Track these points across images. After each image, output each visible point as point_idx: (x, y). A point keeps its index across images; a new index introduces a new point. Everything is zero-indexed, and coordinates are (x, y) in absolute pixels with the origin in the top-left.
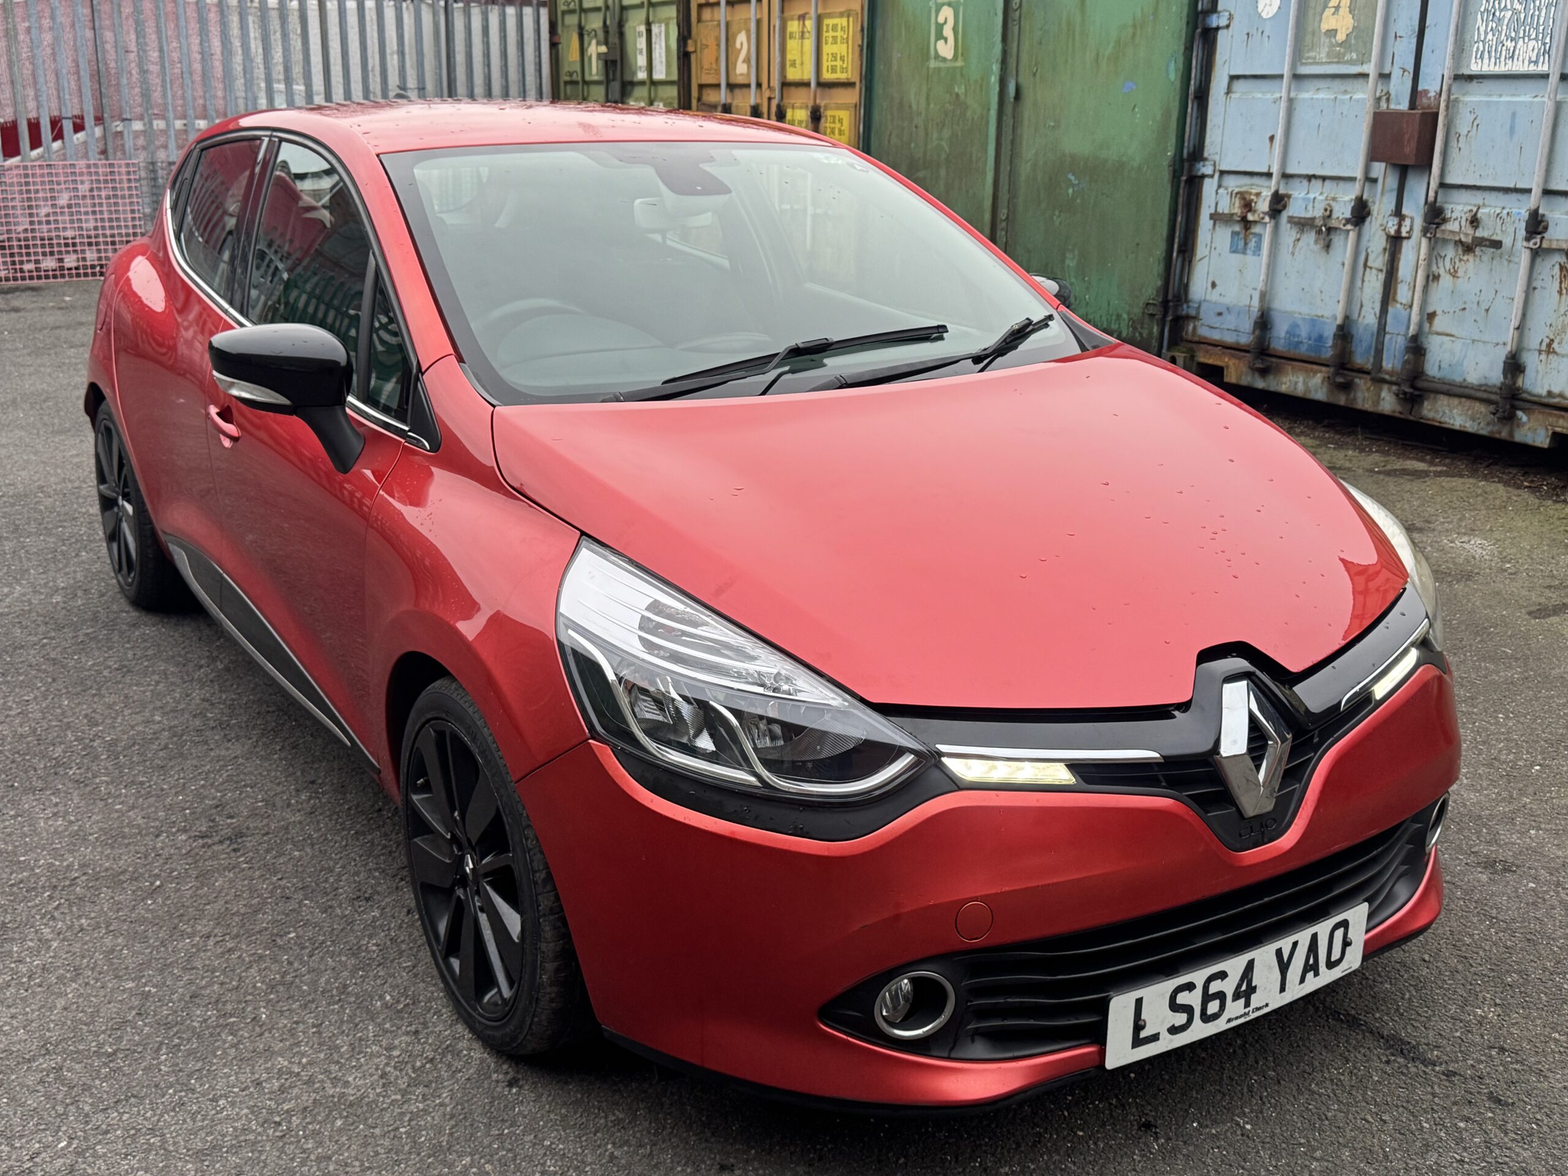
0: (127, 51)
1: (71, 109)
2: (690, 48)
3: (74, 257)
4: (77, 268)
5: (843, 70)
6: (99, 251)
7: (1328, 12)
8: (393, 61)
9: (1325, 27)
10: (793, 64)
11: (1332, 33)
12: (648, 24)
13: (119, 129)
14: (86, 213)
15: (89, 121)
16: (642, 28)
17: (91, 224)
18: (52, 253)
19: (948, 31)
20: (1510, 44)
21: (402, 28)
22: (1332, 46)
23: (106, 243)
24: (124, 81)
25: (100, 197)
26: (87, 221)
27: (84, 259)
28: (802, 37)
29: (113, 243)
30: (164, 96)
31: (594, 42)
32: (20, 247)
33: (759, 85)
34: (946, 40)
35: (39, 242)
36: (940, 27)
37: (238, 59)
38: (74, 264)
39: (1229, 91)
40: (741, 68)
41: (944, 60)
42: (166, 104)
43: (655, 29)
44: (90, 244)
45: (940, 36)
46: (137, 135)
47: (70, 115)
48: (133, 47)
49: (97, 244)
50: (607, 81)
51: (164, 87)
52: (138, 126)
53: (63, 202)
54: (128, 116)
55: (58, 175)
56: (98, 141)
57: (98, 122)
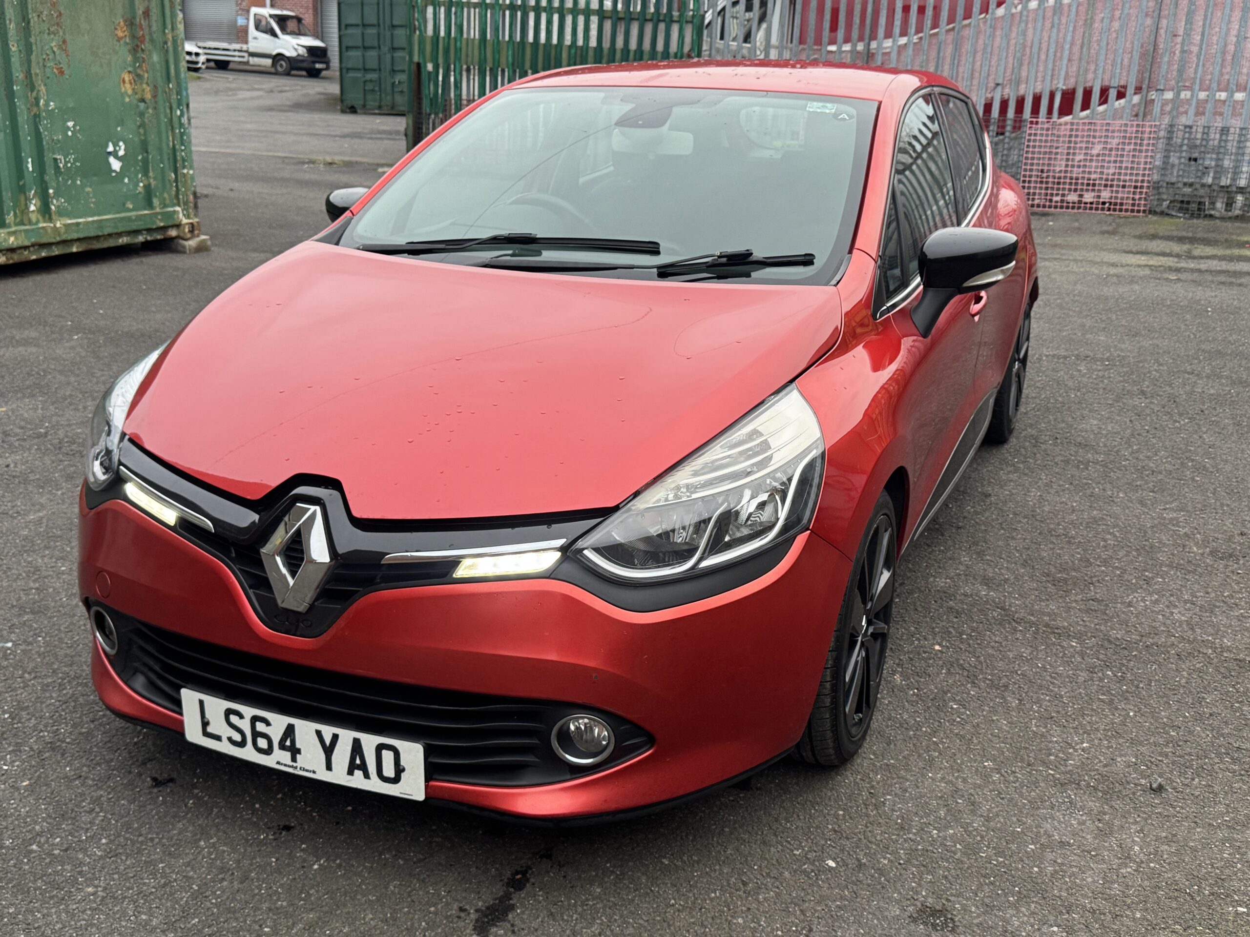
0: (1175, 36)
1: (1115, 83)
3: (1093, 194)
4: (1091, 203)
6: (1112, 191)
13: (1153, 97)
14: (1109, 162)
15: (1130, 91)
17: (1111, 171)
18: (1076, 190)
23: (1118, 186)
24: (1167, 59)
25: (1123, 150)
26: (1108, 168)
27: (1099, 197)
29: (1124, 187)
30: (1196, 73)
32: (1054, 183)
35: (1068, 181)
38: (1091, 200)
42: (1195, 79)
44: (1106, 186)
46: (1165, 103)
47: (1116, 85)
48: (1181, 32)
49: (1112, 186)
51: (1197, 66)
52: (1169, 95)
53: (1095, 152)
54: (1162, 88)
55: (1095, 131)
56: (1134, 105)
57: (1138, 90)
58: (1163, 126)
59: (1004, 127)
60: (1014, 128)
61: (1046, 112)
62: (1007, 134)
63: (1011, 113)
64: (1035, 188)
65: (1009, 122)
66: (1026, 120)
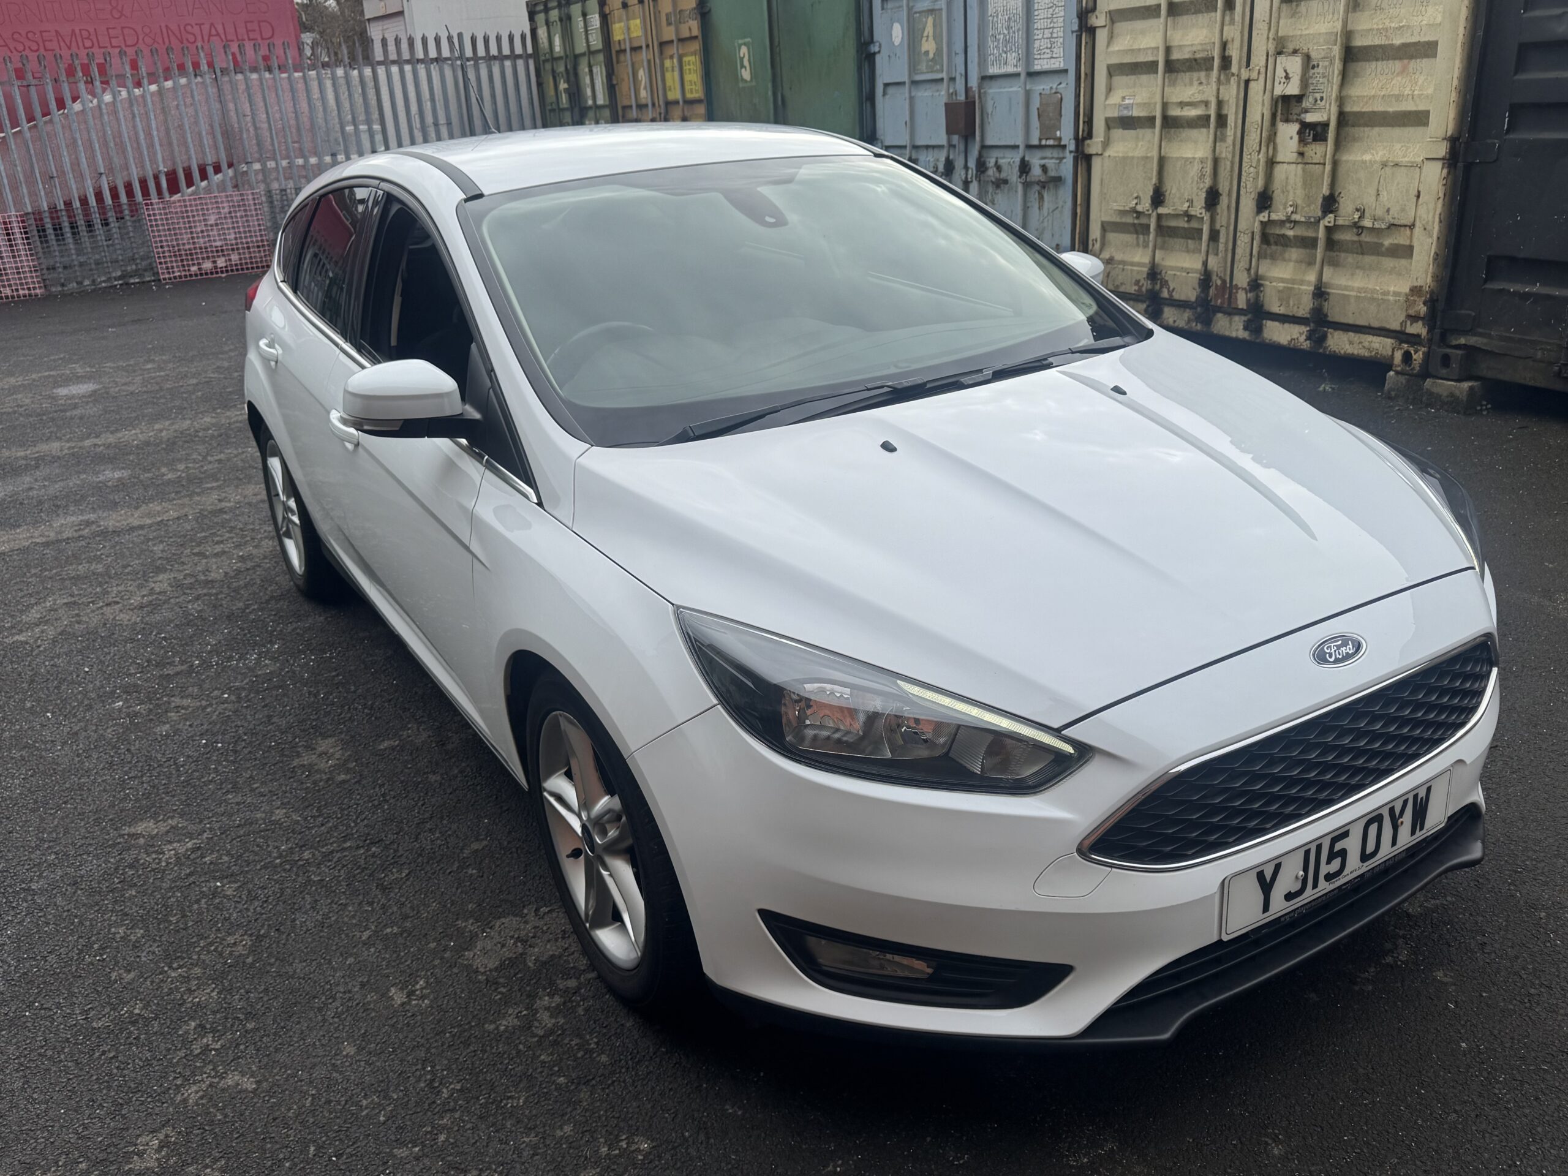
0: (244, 116)
1: (210, 159)
2: (615, 82)
3: (223, 259)
4: (226, 267)
5: (697, 91)
6: (239, 254)
7: (924, 39)
8: (428, 106)
9: (924, 49)
10: (670, 90)
11: (927, 53)
12: (590, 67)
13: (245, 169)
14: (228, 229)
15: (224, 166)
16: (587, 70)
17: (233, 236)
18: (208, 258)
19: (746, 63)
20: (1004, 55)
21: (432, 83)
22: (928, 61)
23: (243, 248)
24: (245, 136)
25: (236, 217)
26: (229, 234)
27: (230, 260)
28: (673, 71)
29: (248, 248)
30: (273, 145)
31: (562, 81)
32: (186, 255)
33: (653, 105)
34: (745, 68)
35: (199, 251)
36: (742, 59)
37: (320, 115)
38: (224, 265)
39: (884, 94)
40: (643, 93)
41: (746, 81)
42: (274, 150)
43: (595, 70)
44: (233, 250)
45: (742, 66)
46: (257, 172)
47: (210, 163)
48: (248, 112)
49: (238, 249)
50: (571, 109)
51: (272, 138)
52: (257, 166)
53: (212, 222)
54: (250, 160)
55: (206, 204)
56: (231, 178)
57: (230, 165)
58: (262, 193)
59: (121, 212)
60: (131, 211)
61: (156, 194)
62: (127, 218)
63: (124, 199)
64: (171, 262)
65: (125, 207)
66: (139, 204)
